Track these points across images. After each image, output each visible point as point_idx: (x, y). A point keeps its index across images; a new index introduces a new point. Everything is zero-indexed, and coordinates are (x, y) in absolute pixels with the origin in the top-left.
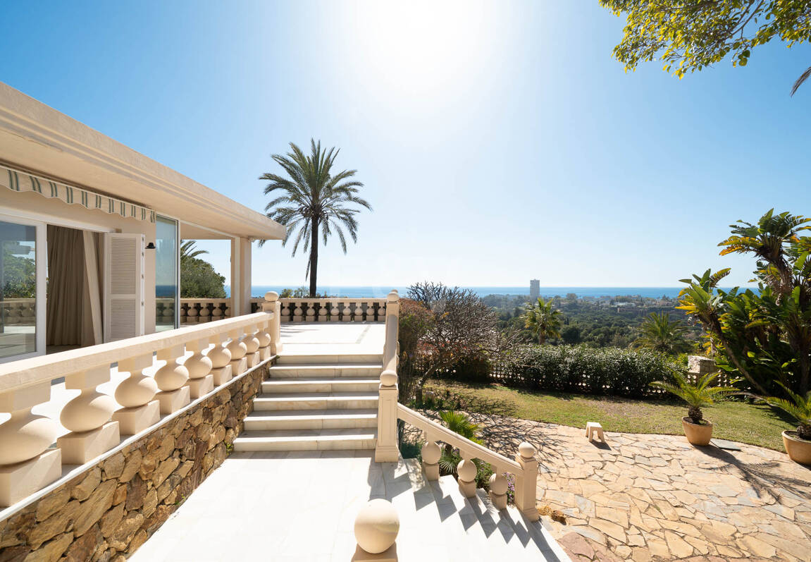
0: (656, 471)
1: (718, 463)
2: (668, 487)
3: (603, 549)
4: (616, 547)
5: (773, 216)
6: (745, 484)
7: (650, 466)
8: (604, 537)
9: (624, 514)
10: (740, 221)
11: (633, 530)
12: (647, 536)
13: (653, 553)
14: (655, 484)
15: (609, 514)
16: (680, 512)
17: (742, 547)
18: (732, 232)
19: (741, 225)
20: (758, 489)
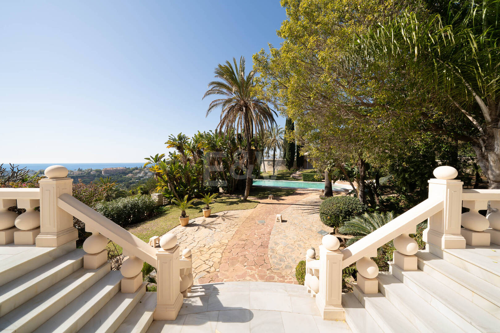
0: (187, 241)
1: (196, 228)
2: (196, 243)
3: (209, 275)
4: (210, 271)
5: (182, 135)
6: (207, 229)
7: (184, 241)
8: (204, 271)
9: (199, 261)
10: (172, 135)
11: (207, 262)
12: (211, 260)
13: (217, 262)
14: (192, 245)
15: (196, 264)
16: (207, 247)
17: (224, 244)
18: (169, 139)
19: (172, 136)
20: (210, 228)
